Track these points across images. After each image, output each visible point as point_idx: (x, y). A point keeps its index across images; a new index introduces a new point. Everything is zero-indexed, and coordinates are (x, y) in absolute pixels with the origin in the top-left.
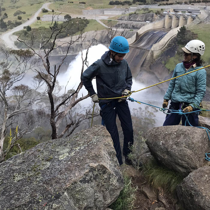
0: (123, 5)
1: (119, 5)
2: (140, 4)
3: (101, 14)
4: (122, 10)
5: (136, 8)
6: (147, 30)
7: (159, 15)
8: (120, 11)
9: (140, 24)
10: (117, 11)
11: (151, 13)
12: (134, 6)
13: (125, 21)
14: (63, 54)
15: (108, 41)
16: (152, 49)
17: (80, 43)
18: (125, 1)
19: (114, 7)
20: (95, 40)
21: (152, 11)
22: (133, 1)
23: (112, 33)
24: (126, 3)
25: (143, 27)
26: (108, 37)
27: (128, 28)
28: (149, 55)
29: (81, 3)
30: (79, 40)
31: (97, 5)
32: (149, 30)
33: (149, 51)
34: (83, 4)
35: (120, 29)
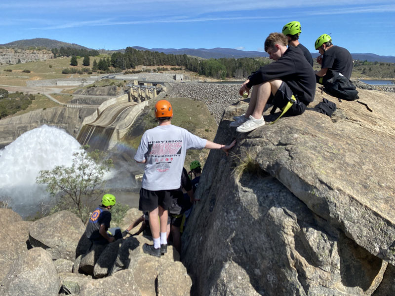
0: (81, 74)
1: (76, 74)
5: (97, 77)
7: (122, 88)
8: (77, 81)
9: (102, 99)
10: (75, 82)
11: (113, 86)
12: (95, 76)
13: (82, 96)
15: (62, 120)
16: (117, 128)
17: (23, 125)
18: (83, 69)
19: (70, 77)
20: (45, 120)
21: (114, 83)
22: (93, 69)
23: (67, 110)
24: (84, 71)
25: (105, 102)
26: (62, 115)
27: (86, 103)
28: (115, 134)
29: (24, 71)
30: (21, 122)
31: (47, 74)
32: (113, 105)
33: (114, 129)
34: (26, 73)
35: (76, 104)
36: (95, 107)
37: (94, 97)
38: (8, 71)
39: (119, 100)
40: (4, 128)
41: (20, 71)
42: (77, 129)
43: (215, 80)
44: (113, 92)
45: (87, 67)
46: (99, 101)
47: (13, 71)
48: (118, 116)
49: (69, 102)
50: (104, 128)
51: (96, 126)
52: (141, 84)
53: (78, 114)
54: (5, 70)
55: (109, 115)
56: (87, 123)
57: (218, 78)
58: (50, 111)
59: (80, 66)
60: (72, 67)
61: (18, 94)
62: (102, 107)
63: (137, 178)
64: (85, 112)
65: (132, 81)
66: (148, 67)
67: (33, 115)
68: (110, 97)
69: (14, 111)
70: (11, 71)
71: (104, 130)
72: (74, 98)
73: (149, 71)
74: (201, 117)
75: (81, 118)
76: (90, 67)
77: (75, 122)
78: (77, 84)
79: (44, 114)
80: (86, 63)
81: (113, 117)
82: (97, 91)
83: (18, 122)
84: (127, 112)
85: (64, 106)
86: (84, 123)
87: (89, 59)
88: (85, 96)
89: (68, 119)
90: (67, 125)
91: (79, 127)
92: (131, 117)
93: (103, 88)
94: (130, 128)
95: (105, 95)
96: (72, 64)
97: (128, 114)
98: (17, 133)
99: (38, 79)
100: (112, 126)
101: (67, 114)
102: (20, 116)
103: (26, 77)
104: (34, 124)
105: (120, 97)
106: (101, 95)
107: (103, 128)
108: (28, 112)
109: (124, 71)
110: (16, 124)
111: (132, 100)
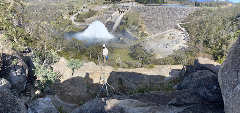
2: (113, 3)
3: (101, 8)
14: (87, 24)
15: (102, 19)
20: (98, 19)
21: (116, 7)
25: (113, 13)
27: (108, 14)
28: (115, 24)
29: (95, 3)
32: (115, 14)
33: (115, 22)
35: (106, 14)
36: (111, 15)
37: (111, 12)
43: (143, 5)
44: (116, 10)
52: (123, 7)
53: (106, 17)
56: (108, 20)
57: (144, 4)
58: (100, 16)
60: (106, 1)
61: (93, 10)
62: (113, 15)
63: (120, 38)
64: (108, 17)
65: (120, 6)
66: (125, 1)
67: (96, 17)
68: (115, 12)
69: (92, 16)
72: (106, 12)
73: (125, 2)
74: (140, 18)
76: (110, 1)
78: (106, 7)
79: (98, 17)
81: (115, 19)
82: (112, 10)
84: (118, 17)
85: (103, 14)
88: (108, 11)
89: (104, 19)
91: (106, 21)
92: (120, 19)
93: (113, 8)
99: (98, 6)
101: (103, 17)
104: (96, 20)
105: (117, 12)
107: (112, 22)
109: (119, 3)
110: (92, 19)
111: (120, 12)
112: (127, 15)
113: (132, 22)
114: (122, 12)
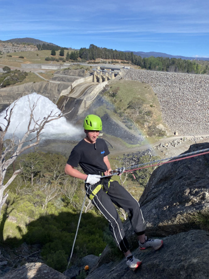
0: (58, 61)
1: (55, 61)
2: (72, 62)
3: (39, 68)
4: (57, 66)
5: (69, 64)
6: (79, 83)
7: (89, 71)
8: (55, 66)
9: (74, 78)
10: (53, 67)
11: (83, 69)
12: (68, 63)
13: (60, 75)
14: (4, 102)
15: (46, 91)
16: (85, 99)
17: (20, 92)
18: (60, 58)
19: (50, 63)
20: (34, 90)
21: (83, 67)
22: (66, 58)
23: (50, 84)
24: (60, 60)
25: (76, 81)
26: (46, 88)
27: (63, 81)
28: (83, 104)
29: (20, 57)
30: (19, 90)
31: (35, 60)
32: (82, 83)
33: (83, 100)
34: (21, 59)
35: (56, 81)
36: (69, 83)
37: (69, 77)
38: (9, 56)
39: (86, 80)
40: (8, 93)
41: (17, 57)
42: (56, 99)
44: (82, 74)
45: (62, 57)
46: (72, 80)
47: (13, 57)
48: (85, 91)
49: (51, 79)
50: (76, 99)
51: (70, 97)
52: (102, 69)
53: (57, 87)
54: (7, 56)
55: (79, 90)
56: (63, 95)
58: (38, 84)
59: (57, 56)
60: (52, 56)
62: (74, 84)
64: (62, 87)
65: (96, 67)
67: (26, 86)
68: (80, 77)
69: (14, 82)
70: (11, 56)
71: (76, 100)
72: (55, 76)
74: (147, 96)
75: (59, 91)
76: (65, 57)
77: (55, 93)
78: (55, 68)
79: (34, 86)
80: (62, 54)
81: (82, 92)
82: (70, 73)
83: (16, 90)
84: (92, 89)
85: (48, 81)
86: (61, 94)
87: (64, 51)
88: (62, 75)
89: (50, 91)
90: (49, 95)
91: (58, 97)
92: (95, 92)
93: (75, 71)
94: (93, 101)
95: (77, 76)
96: (52, 54)
97: (93, 90)
98: (16, 97)
99: (29, 63)
100: (81, 97)
101: (49, 87)
102: (18, 86)
103: (21, 61)
104: (26, 92)
105: (87, 78)
106: (73, 75)
108: (23, 84)
109: (88, 62)
110: (15, 91)
111: (95, 80)
112: (113, 86)
113: (128, 101)
114: (101, 80)
